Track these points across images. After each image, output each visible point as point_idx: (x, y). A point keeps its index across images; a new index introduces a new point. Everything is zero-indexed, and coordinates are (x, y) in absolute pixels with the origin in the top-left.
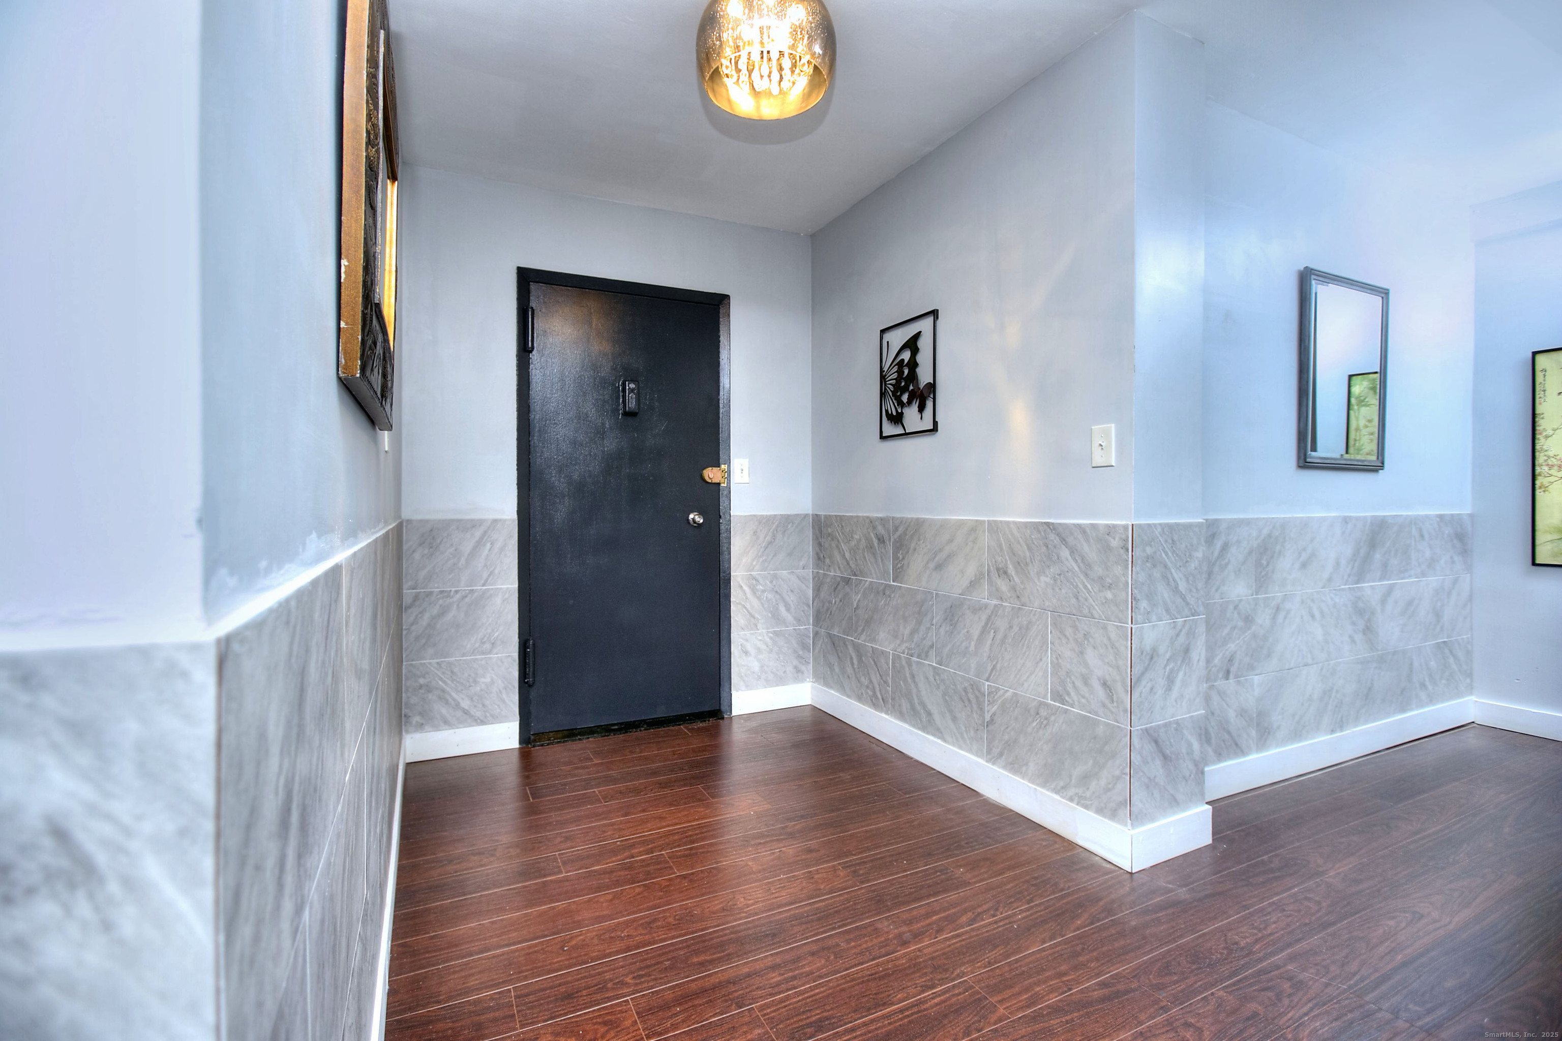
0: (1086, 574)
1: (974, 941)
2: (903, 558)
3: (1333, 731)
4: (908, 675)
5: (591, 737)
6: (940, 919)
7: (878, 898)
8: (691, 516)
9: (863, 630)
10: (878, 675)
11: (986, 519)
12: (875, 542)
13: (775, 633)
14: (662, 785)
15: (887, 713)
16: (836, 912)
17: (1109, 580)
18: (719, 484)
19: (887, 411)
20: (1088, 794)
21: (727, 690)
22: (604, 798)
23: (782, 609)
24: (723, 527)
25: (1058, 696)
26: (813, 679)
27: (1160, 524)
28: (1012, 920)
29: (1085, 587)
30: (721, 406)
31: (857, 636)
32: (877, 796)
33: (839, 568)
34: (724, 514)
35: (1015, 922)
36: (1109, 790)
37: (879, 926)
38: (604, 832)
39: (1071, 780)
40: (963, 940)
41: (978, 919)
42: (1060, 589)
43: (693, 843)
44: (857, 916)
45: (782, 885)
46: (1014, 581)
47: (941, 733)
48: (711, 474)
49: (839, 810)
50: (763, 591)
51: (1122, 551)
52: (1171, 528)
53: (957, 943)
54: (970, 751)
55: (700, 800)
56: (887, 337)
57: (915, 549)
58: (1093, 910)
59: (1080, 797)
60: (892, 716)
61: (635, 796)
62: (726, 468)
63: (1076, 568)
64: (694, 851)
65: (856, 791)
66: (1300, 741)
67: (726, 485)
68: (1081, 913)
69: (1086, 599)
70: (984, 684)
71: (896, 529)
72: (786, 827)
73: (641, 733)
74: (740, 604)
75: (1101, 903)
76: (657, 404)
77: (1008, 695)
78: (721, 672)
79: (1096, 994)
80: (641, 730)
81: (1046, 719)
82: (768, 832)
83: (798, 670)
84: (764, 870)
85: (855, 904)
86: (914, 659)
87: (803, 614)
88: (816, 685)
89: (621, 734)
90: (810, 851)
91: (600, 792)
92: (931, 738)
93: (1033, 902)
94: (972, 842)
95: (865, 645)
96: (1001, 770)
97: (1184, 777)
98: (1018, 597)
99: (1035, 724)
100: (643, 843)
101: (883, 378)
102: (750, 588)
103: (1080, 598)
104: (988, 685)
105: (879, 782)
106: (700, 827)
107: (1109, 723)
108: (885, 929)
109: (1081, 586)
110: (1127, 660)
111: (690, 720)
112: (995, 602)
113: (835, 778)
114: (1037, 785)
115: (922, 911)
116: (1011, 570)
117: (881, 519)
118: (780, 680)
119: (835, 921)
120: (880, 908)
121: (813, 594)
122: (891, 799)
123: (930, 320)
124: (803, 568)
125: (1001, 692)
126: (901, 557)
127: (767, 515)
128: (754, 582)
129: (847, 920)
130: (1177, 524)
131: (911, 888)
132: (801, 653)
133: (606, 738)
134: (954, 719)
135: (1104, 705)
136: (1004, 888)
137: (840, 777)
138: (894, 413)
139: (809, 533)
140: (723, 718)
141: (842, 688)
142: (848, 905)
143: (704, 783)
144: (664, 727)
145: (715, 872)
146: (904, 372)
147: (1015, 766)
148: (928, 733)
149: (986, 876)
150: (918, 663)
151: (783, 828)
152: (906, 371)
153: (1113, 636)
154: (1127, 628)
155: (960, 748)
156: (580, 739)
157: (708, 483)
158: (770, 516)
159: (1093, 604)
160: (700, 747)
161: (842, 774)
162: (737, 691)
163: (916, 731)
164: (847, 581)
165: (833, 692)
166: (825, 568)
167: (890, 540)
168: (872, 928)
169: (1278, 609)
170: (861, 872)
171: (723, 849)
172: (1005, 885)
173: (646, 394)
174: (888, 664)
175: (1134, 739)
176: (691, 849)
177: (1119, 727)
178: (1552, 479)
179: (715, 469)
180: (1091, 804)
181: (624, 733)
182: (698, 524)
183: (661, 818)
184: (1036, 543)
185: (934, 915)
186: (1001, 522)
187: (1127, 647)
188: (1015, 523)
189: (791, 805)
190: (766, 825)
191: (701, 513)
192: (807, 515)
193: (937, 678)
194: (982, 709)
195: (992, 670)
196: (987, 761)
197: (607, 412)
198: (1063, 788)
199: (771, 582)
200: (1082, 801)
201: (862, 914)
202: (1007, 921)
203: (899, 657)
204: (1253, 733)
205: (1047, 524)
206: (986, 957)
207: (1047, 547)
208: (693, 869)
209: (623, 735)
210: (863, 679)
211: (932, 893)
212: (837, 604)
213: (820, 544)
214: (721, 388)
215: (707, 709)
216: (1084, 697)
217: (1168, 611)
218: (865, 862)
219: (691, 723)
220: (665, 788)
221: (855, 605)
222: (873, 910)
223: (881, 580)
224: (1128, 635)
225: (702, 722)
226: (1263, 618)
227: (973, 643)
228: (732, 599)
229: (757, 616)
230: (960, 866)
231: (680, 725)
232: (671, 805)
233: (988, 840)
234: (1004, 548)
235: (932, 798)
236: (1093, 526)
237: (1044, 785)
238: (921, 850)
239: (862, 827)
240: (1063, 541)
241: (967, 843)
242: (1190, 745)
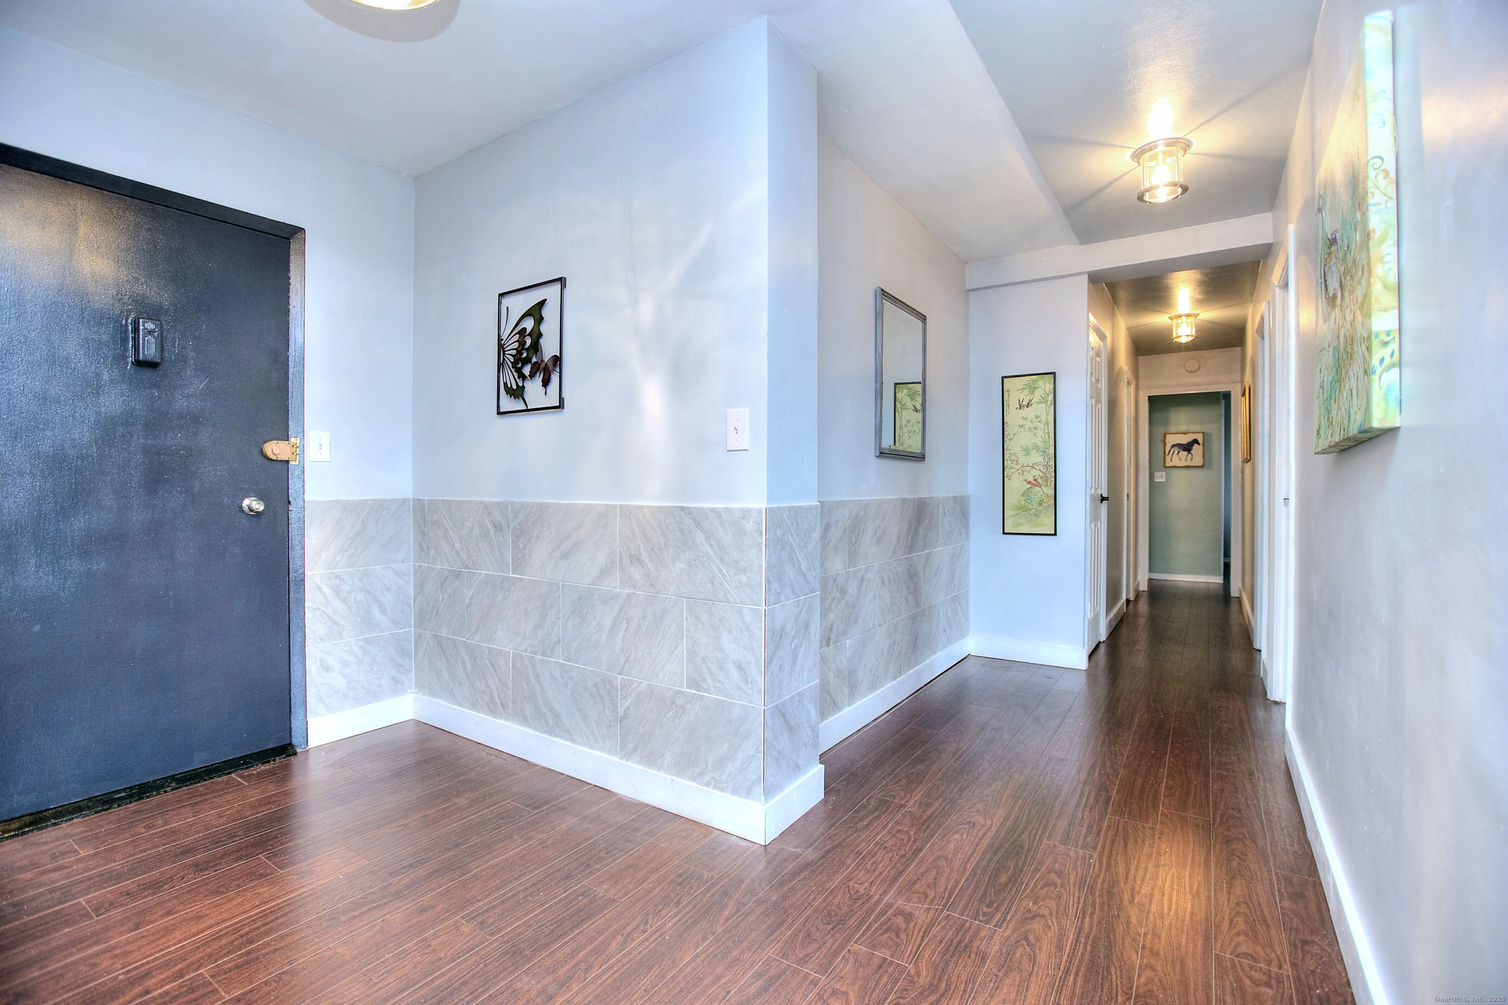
0: (722, 559)
1: (628, 969)
2: (525, 547)
3: (895, 678)
4: (531, 675)
5: (76, 818)
6: (587, 955)
7: (514, 949)
8: (246, 502)
9: (477, 629)
10: (496, 678)
11: (618, 503)
12: (491, 529)
13: (368, 641)
14: (198, 868)
15: (507, 719)
16: (463, 984)
17: (743, 564)
18: (288, 462)
19: (505, 384)
20: (724, 777)
21: (301, 717)
22: (96, 909)
23: (375, 611)
24: (293, 515)
25: (694, 684)
26: (415, 689)
27: (788, 507)
28: (663, 930)
29: (721, 571)
30: (291, 364)
31: (470, 636)
32: (501, 819)
33: (447, 560)
34: (295, 500)
35: (666, 932)
36: (744, 770)
37: (518, 985)
38: (95, 965)
39: (707, 766)
40: (616, 972)
41: (629, 940)
42: (696, 575)
43: (252, 942)
44: (489, 981)
45: (388, 968)
46: (648, 568)
47: (570, 733)
48: (275, 449)
49: (456, 846)
50: (350, 592)
51: (756, 535)
52: (796, 510)
53: (609, 977)
54: (603, 749)
55: (262, 876)
56: (507, 301)
57: (538, 537)
58: (737, 895)
59: (716, 781)
60: (512, 721)
61: (153, 894)
62: (298, 442)
63: (712, 553)
64: (253, 956)
65: (477, 817)
66: (876, 690)
67: (297, 463)
68: (727, 901)
69: (721, 584)
70: (617, 678)
71: (516, 515)
72: (390, 885)
73: (169, 796)
74: (318, 609)
75: (744, 886)
76: (192, 354)
77: (643, 686)
78: (292, 696)
79: (752, 990)
80: (165, 792)
81: (682, 707)
82: (364, 898)
83: (396, 682)
84: (362, 953)
85: (486, 965)
86: (538, 657)
87: (402, 615)
88: (419, 695)
89: (130, 802)
90: (424, 910)
91: (88, 902)
92: (559, 740)
93: (680, 903)
94: (611, 851)
95: (480, 645)
96: (635, 765)
97: (804, 744)
98: (652, 585)
99: (671, 713)
100: (167, 965)
101: (501, 347)
102: (332, 589)
103: (716, 583)
104: (621, 679)
105: (503, 801)
106: (263, 915)
107: (744, 705)
108: (526, 988)
109: (716, 570)
110: (761, 642)
111: (246, 763)
112: (627, 591)
113: (449, 807)
114: (674, 775)
115: (567, 950)
116: (645, 556)
117: (498, 504)
118: (373, 695)
119: (462, 997)
120: (517, 962)
121: (414, 591)
122: (518, 819)
123: (557, 287)
124: (403, 562)
125: (635, 685)
126: (522, 546)
127: (354, 501)
128: (338, 581)
129: (477, 990)
130: (800, 507)
131: (551, 925)
132: (400, 660)
133: (104, 812)
134: (585, 718)
135: (739, 688)
136: (650, 897)
137: (455, 804)
138: (515, 387)
139: (409, 521)
140: (295, 754)
141: (452, 697)
142: (477, 969)
143: (267, 850)
144: (205, 780)
145: (287, 977)
146: (525, 342)
147: (651, 760)
148: (555, 736)
149: (630, 887)
150: (543, 660)
151: (385, 888)
152: (529, 341)
153: (748, 618)
154: (761, 610)
155: (592, 747)
156: (54, 824)
157: (272, 460)
158: (359, 501)
159: (729, 588)
160: (261, 800)
161: (456, 800)
162: (315, 717)
163: (542, 735)
164: (457, 575)
165: (440, 701)
166: (430, 560)
167: (509, 527)
168: (510, 990)
169: (862, 580)
170: (491, 920)
171: (298, 940)
172: (651, 892)
173: (174, 339)
174: (507, 665)
175: (768, 717)
176: (248, 953)
177: (753, 708)
178: (1013, 470)
179: (282, 444)
180: (727, 786)
181: (136, 801)
182: (257, 512)
183: (199, 918)
184: (670, 528)
185: (581, 951)
186: (634, 506)
187: (761, 629)
188: (648, 507)
189: (395, 853)
190: (361, 889)
191: (260, 497)
192: (405, 501)
193: (565, 675)
194: (614, 705)
195: (626, 662)
196: (621, 758)
197: (106, 358)
198: (699, 774)
199: (361, 580)
200: (718, 785)
201: (495, 977)
202: (658, 934)
203: (521, 656)
204: (846, 690)
205: (682, 508)
206: (641, 984)
207: (682, 532)
208: (251, 983)
209: (135, 803)
210: (478, 684)
211: (575, 924)
212: (445, 600)
213: (423, 534)
214: (291, 342)
215: (271, 745)
216: (719, 682)
217: (793, 590)
218: (494, 907)
219: (247, 768)
220: (206, 869)
221: (467, 601)
222: (509, 967)
223: (499, 571)
224: (762, 618)
225: (263, 763)
226: (852, 589)
227: (604, 636)
228: (308, 604)
229: (341, 622)
230: (603, 882)
231: (230, 773)
232: (214, 893)
233: (628, 844)
234: (637, 533)
235: (564, 808)
236: (728, 510)
237: (681, 774)
238: (558, 874)
239: (488, 861)
240: (699, 525)
241: (606, 853)
242: (809, 712)
